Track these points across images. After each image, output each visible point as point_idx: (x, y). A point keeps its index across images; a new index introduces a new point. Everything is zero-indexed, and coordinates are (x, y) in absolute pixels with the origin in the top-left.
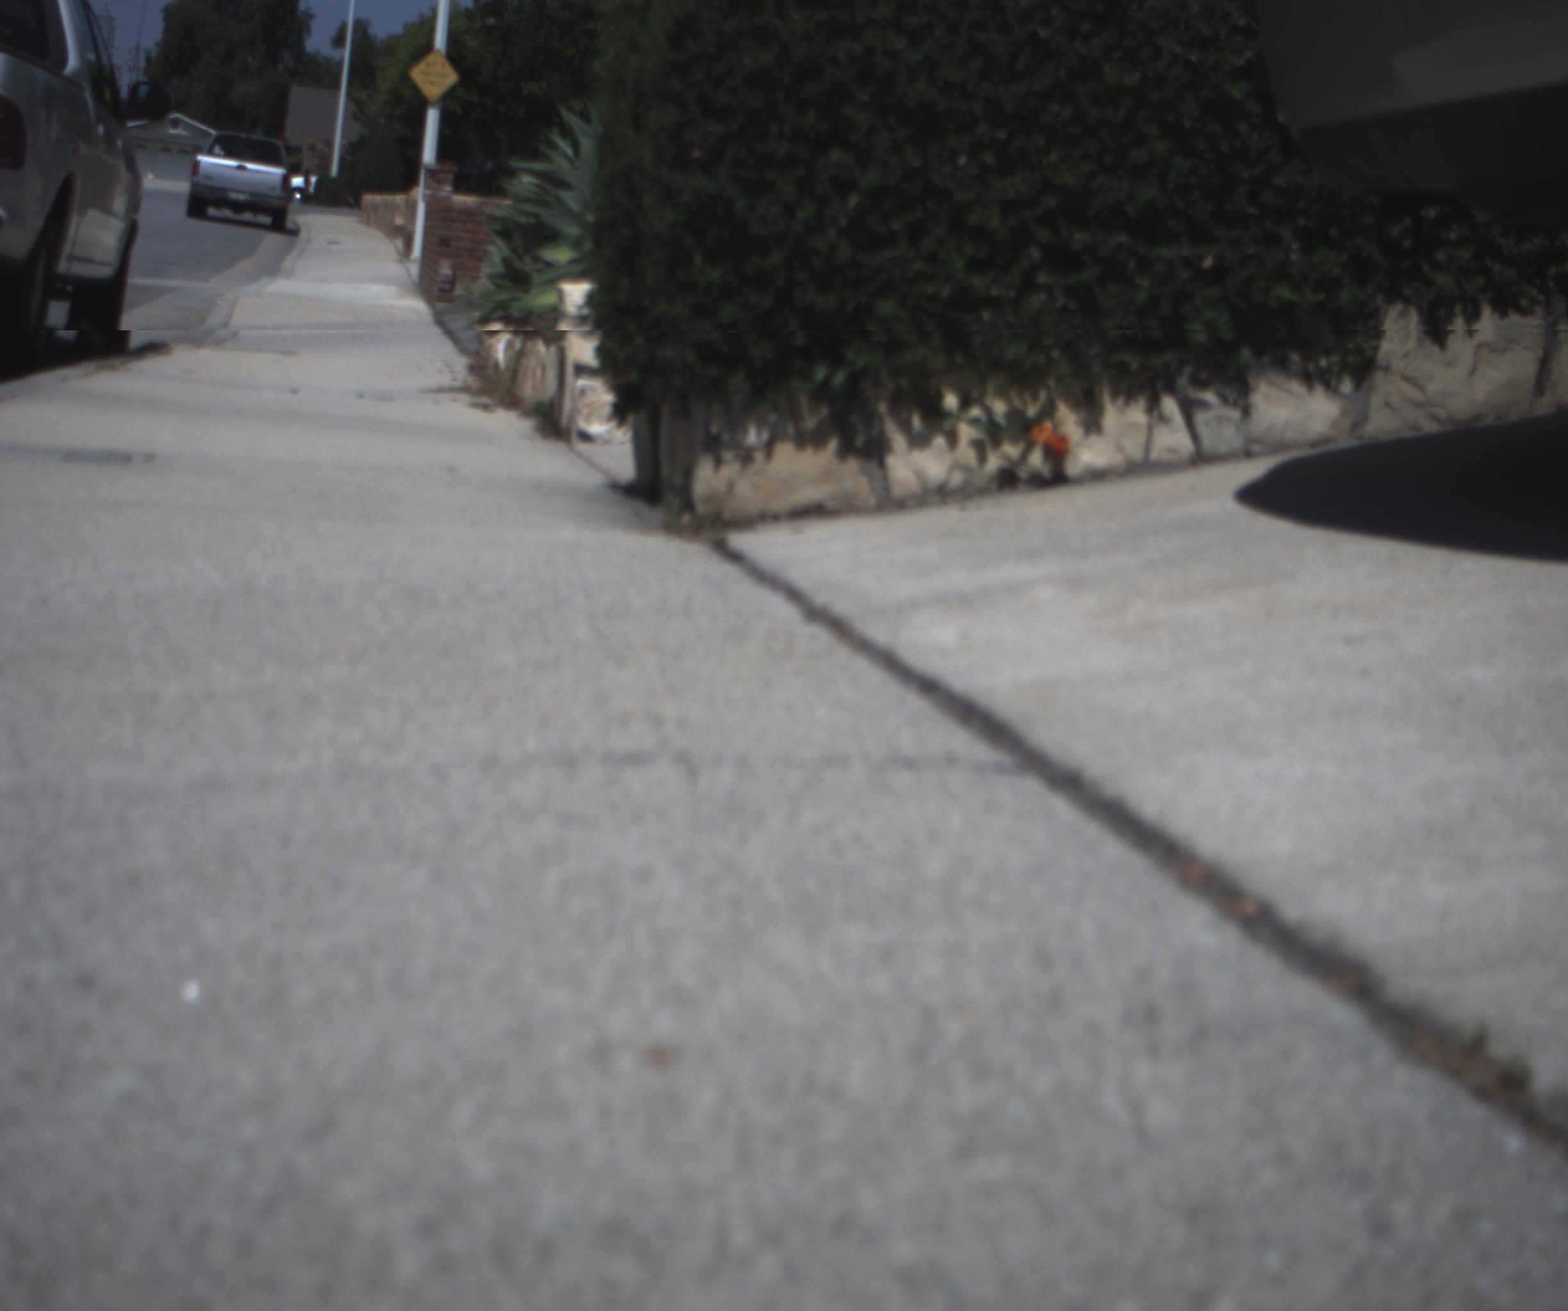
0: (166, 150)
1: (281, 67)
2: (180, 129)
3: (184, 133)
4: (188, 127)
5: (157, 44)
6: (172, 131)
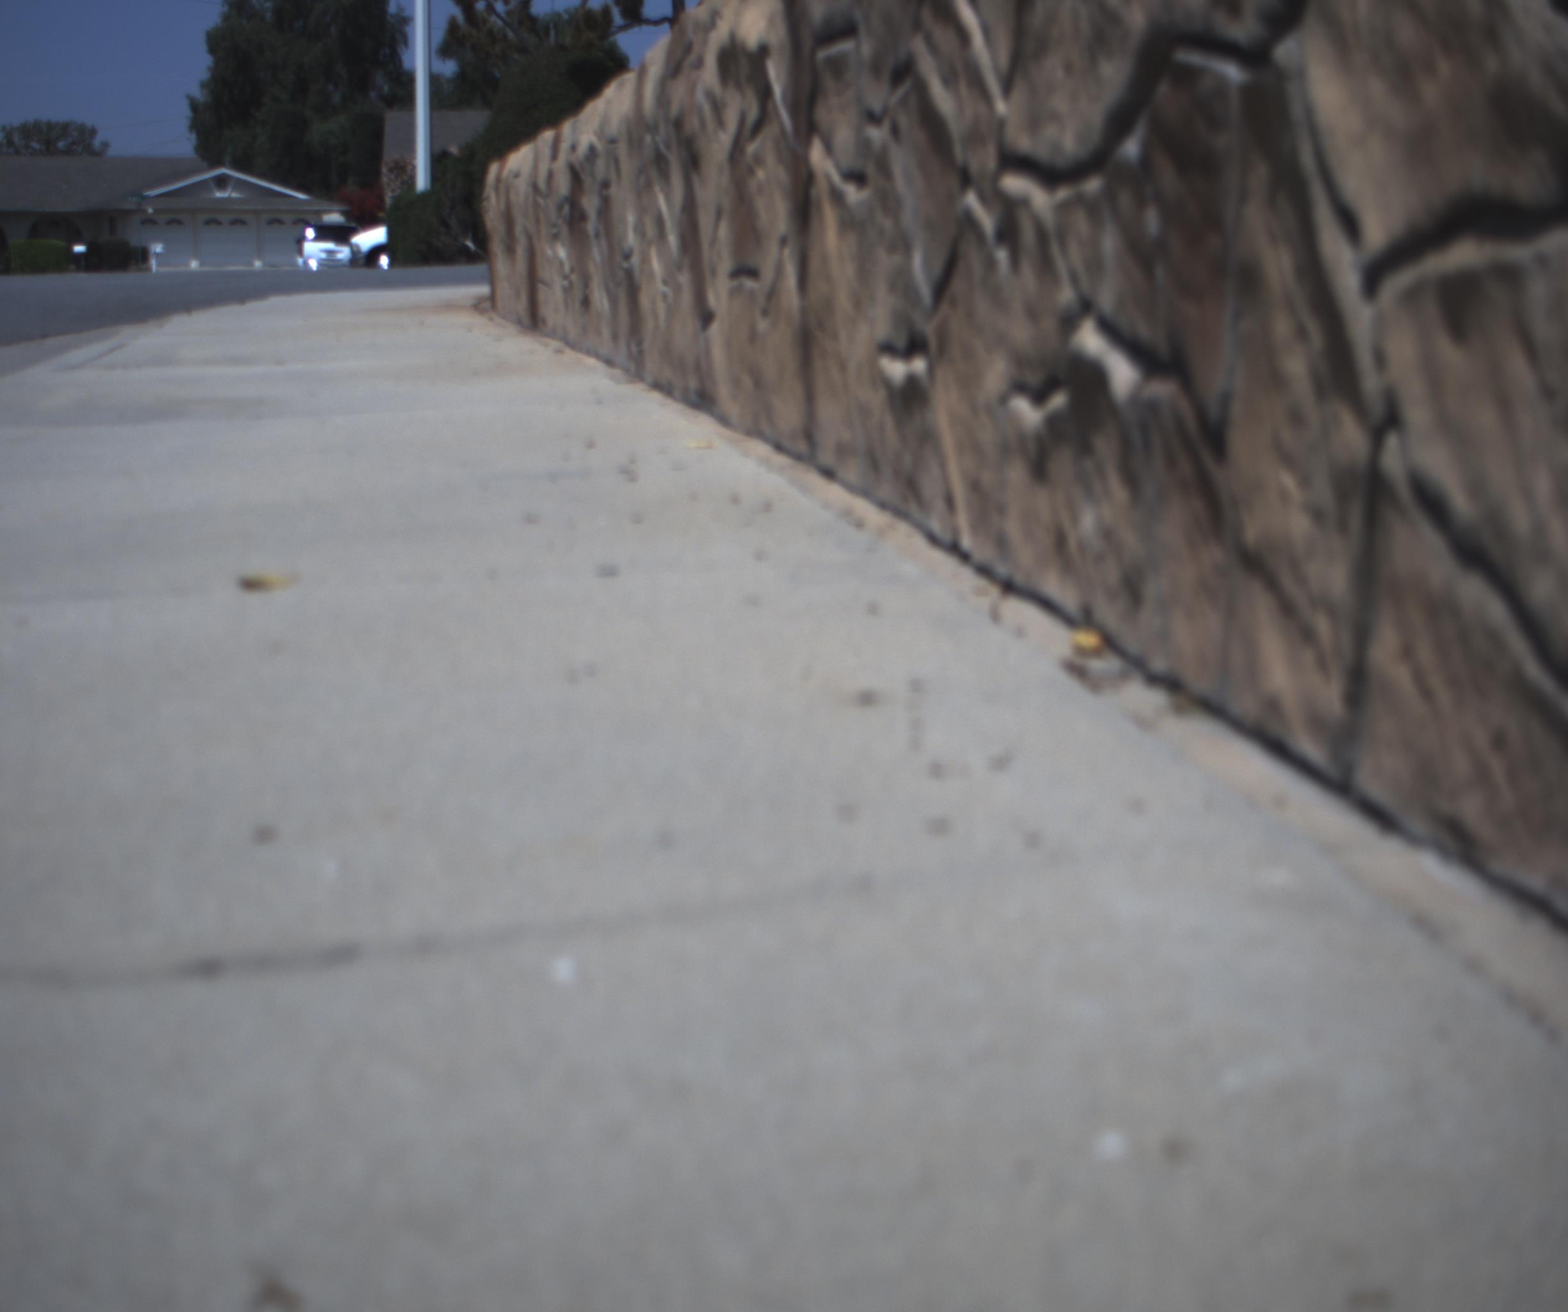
0: (212, 222)
1: (373, 95)
2: (230, 189)
3: (235, 195)
4: (241, 185)
5: (203, 85)
6: (219, 194)
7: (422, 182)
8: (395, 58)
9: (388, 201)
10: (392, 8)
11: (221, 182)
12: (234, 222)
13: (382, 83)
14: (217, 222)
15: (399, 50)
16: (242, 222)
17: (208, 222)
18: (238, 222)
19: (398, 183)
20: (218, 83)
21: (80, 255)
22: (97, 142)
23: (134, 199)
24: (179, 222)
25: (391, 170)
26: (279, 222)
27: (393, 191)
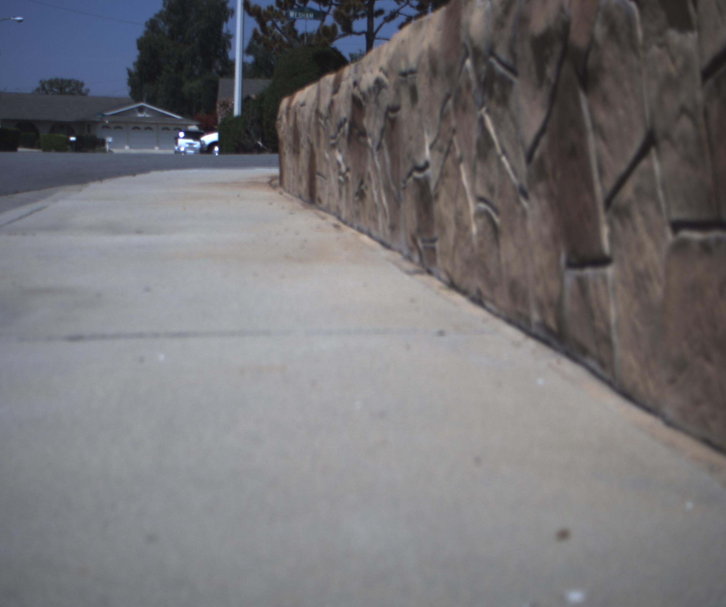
0: (136, 128)
1: (214, 71)
2: (145, 113)
3: (147, 116)
4: (150, 111)
5: (134, 64)
6: (140, 115)
7: (237, 111)
8: (225, 54)
9: (219, 120)
10: (224, 30)
11: (141, 109)
12: (146, 129)
13: (218, 66)
14: (138, 128)
15: (227, 50)
16: (150, 129)
17: (134, 128)
18: (149, 128)
19: (224, 112)
20: (141, 63)
21: (73, 142)
22: (84, 90)
23: (100, 116)
24: (120, 128)
25: (221, 106)
26: (168, 129)
27: (222, 116)
